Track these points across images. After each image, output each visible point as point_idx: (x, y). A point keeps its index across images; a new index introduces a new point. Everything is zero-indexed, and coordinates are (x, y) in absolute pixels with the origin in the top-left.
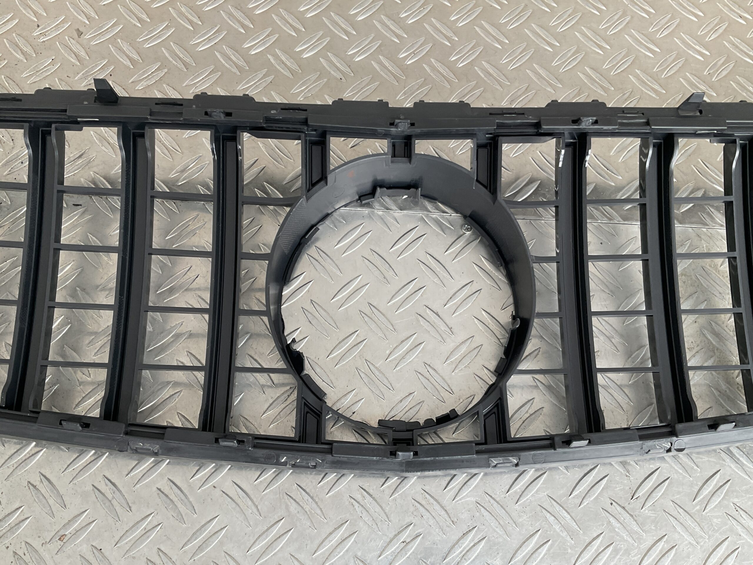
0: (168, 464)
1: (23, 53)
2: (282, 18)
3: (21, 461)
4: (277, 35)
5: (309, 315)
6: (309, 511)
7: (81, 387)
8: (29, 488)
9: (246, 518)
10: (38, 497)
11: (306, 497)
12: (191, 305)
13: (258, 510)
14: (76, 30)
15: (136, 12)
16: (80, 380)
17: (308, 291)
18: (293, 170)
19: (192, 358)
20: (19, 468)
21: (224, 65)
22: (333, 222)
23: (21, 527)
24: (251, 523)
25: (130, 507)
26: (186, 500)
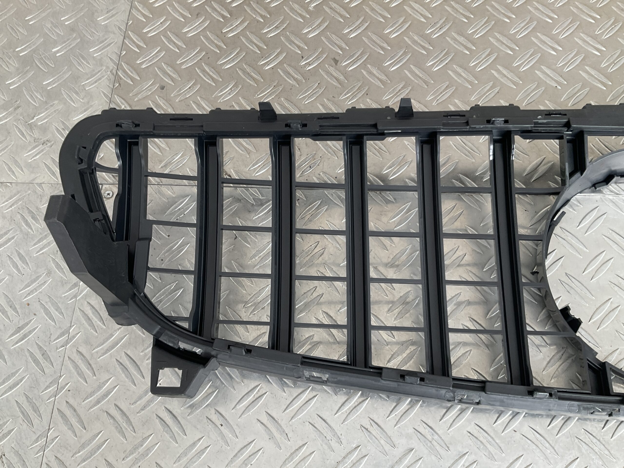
0: (472, 411)
1: (295, 79)
2: (498, 40)
3: (352, 408)
4: (496, 54)
5: (566, 286)
6: (599, 451)
7: (389, 346)
8: (363, 431)
9: (547, 458)
10: (371, 439)
11: (595, 440)
12: (465, 279)
13: (555, 450)
14: (333, 59)
15: (378, 42)
16: (387, 340)
17: (562, 265)
18: (530, 164)
19: (474, 322)
20: (351, 414)
21: (456, 81)
22: (571, 207)
23: (362, 463)
24: (552, 462)
25: (448, 447)
26: (493, 442)
